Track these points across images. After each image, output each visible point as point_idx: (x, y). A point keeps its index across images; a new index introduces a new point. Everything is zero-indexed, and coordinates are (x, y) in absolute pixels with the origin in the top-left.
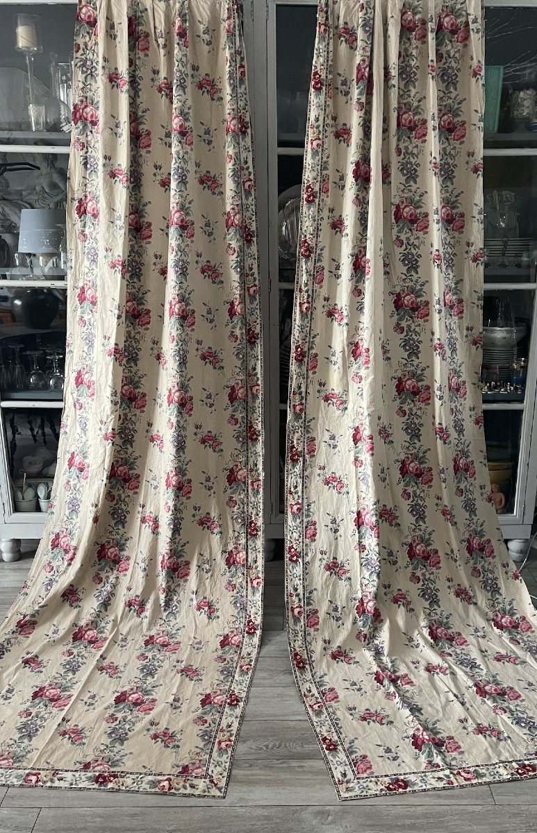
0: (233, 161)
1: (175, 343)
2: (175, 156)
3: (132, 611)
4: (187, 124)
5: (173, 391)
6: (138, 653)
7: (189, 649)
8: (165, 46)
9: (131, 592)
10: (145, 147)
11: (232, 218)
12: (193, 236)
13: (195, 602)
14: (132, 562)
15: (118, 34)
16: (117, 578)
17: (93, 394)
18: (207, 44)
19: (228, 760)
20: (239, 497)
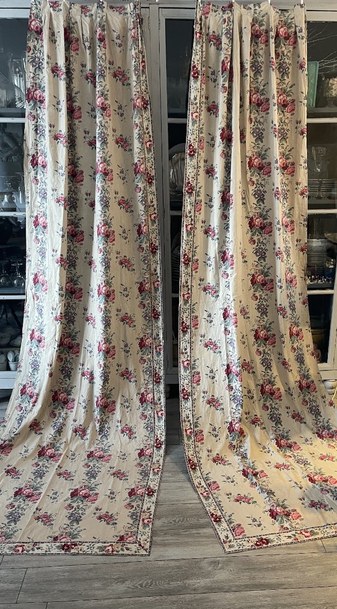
0: (138, 128)
1: (102, 254)
2: (99, 124)
3: (77, 435)
4: (107, 102)
5: (101, 286)
6: (83, 463)
7: (117, 460)
8: (90, 47)
9: (76, 423)
10: (78, 118)
11: (139, 167)
12: (112, 180)
13: (119, 428)
14: (76, 403)
15: (57, 39)
16: (66, 413)
17: (46, 290)
18: (119, 46)
19: (150, 531)
20: (148, 357)
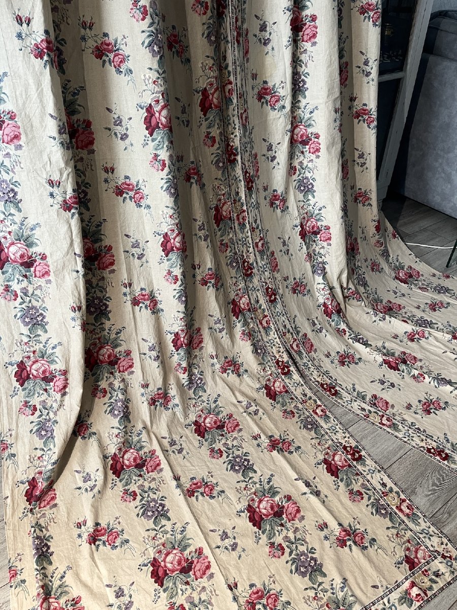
3: (158, 408)
6: (205, 451)
7: (248, 418)
9: (150, 388)
13: (218, 366)
14: (135, 356)
16: (123, 380)
17: (17, 137)
19: (428, 524)
20: (229, 237)
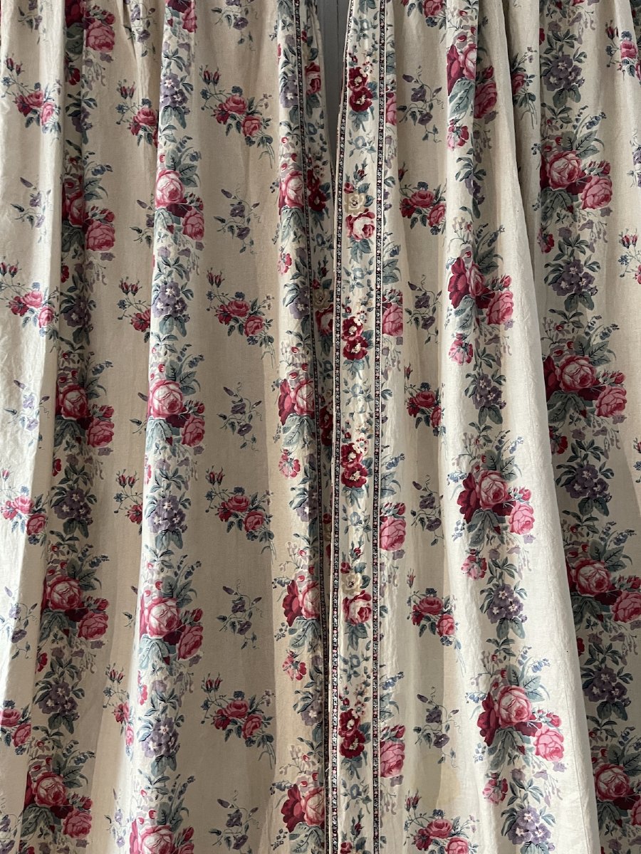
0: (292, 269)
1: (149, 705)
2: (158, 259)
4: (188, 190)
5: (141, 833)
8: (145, 35)
10: (100, 247)
11: (292, 394)
12: (199, 437)
15: (44, 14)
18: (236, 25)
